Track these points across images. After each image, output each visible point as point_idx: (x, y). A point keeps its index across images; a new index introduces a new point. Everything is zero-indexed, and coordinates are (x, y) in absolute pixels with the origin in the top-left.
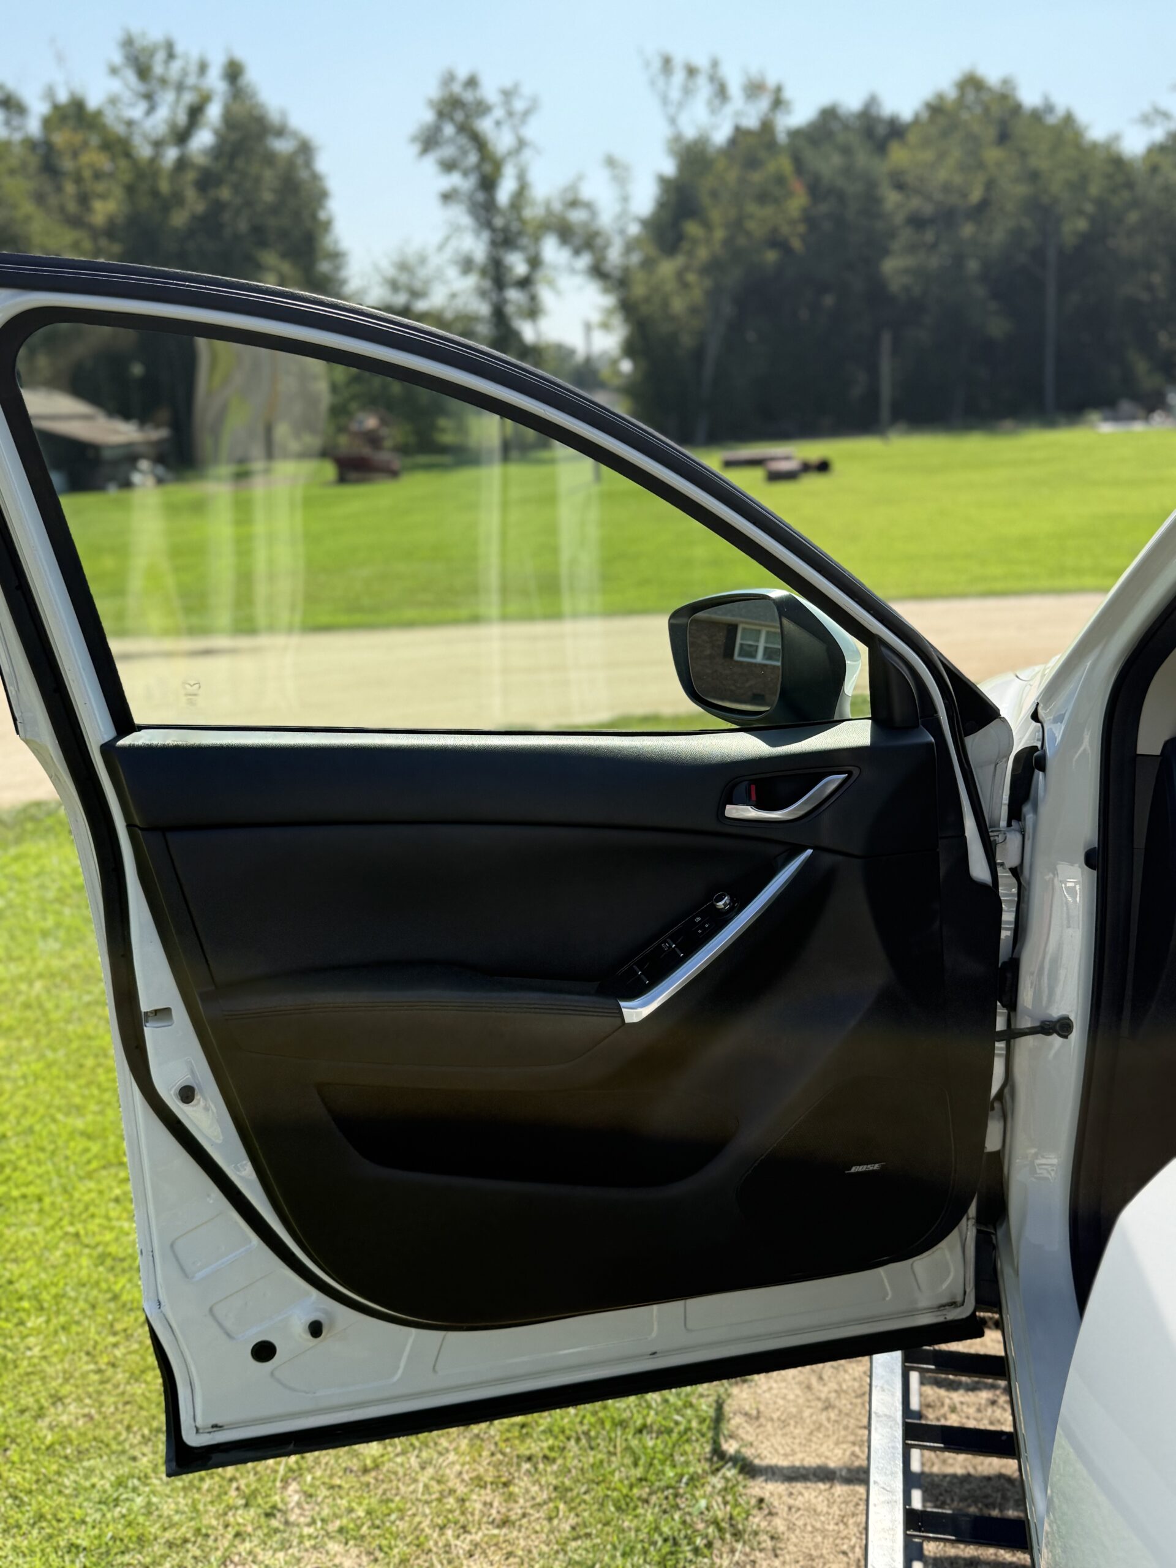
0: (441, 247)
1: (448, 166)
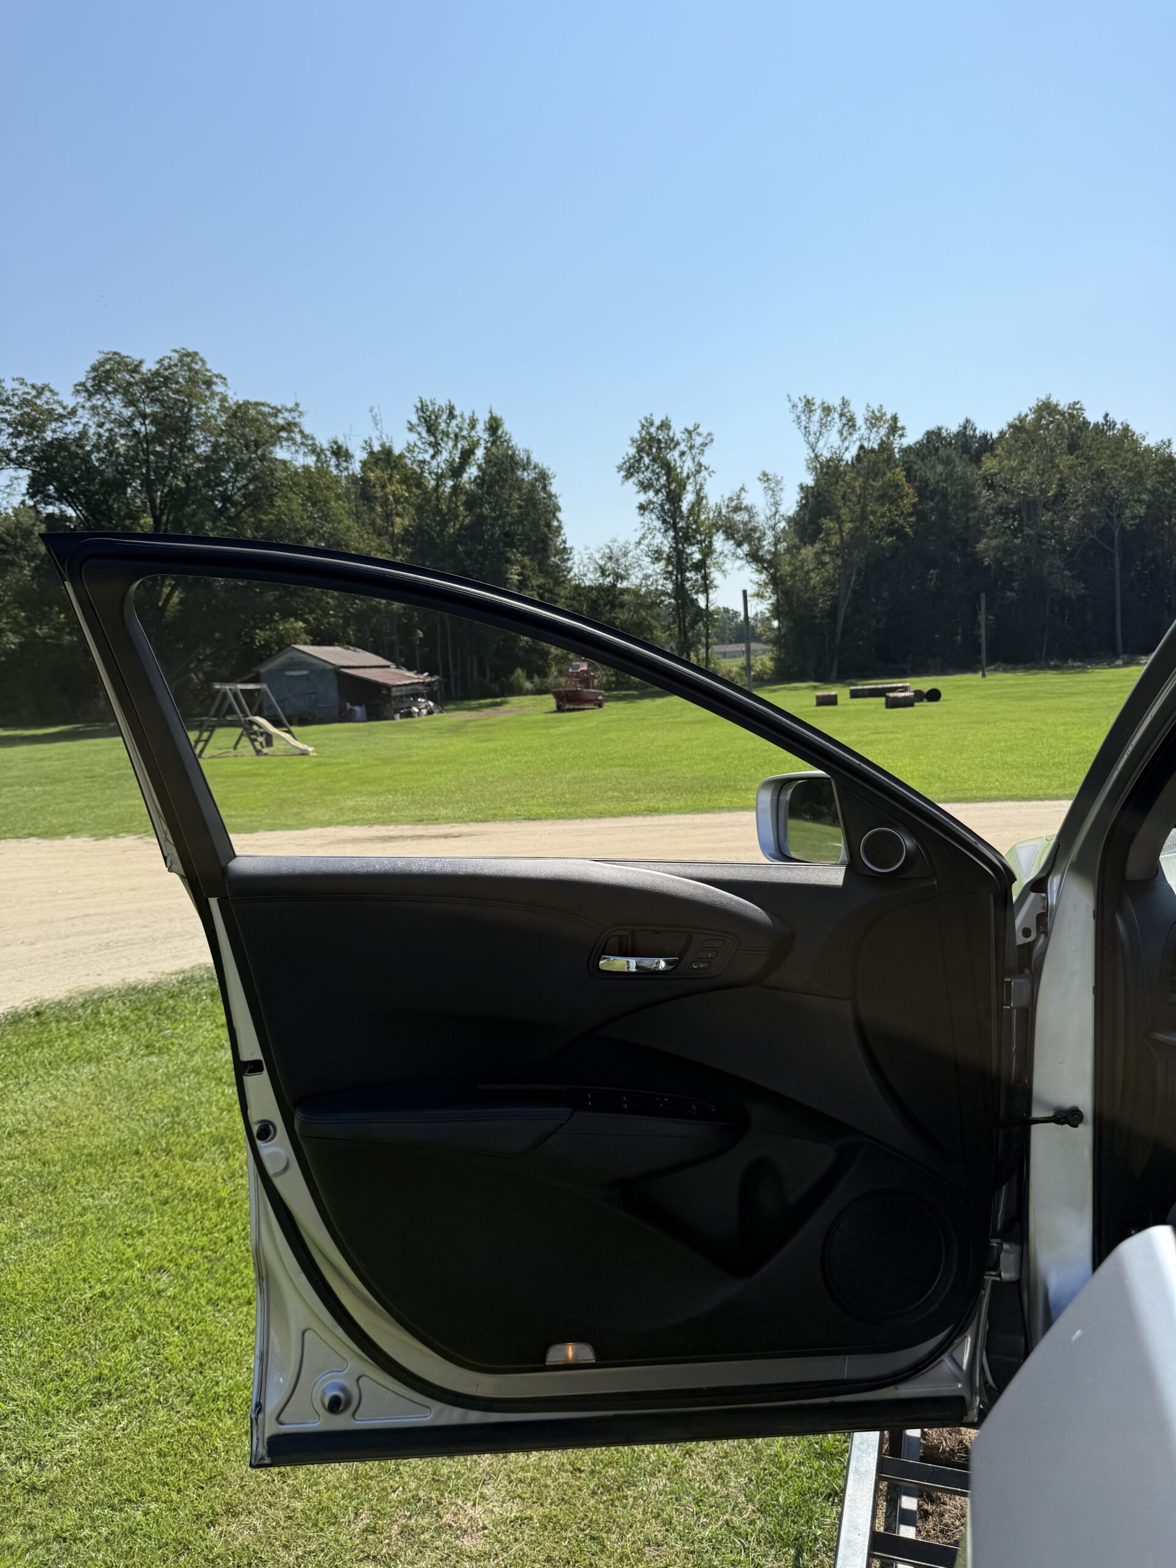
1: (645, 487)
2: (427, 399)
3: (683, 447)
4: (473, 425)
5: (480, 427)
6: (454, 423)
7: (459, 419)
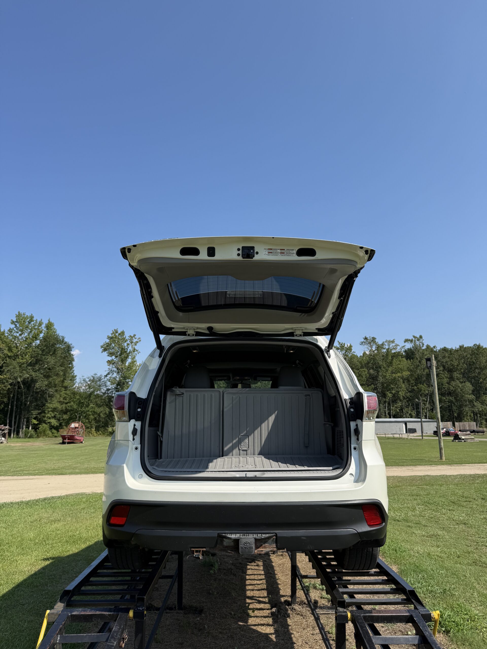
0: (106, 376)
1: (111, 354)
2: (22, 312)
3: (128, 342)
4: (40, 324)
5: (43, 326)
6: (32, 323)
7: (35, 322)
